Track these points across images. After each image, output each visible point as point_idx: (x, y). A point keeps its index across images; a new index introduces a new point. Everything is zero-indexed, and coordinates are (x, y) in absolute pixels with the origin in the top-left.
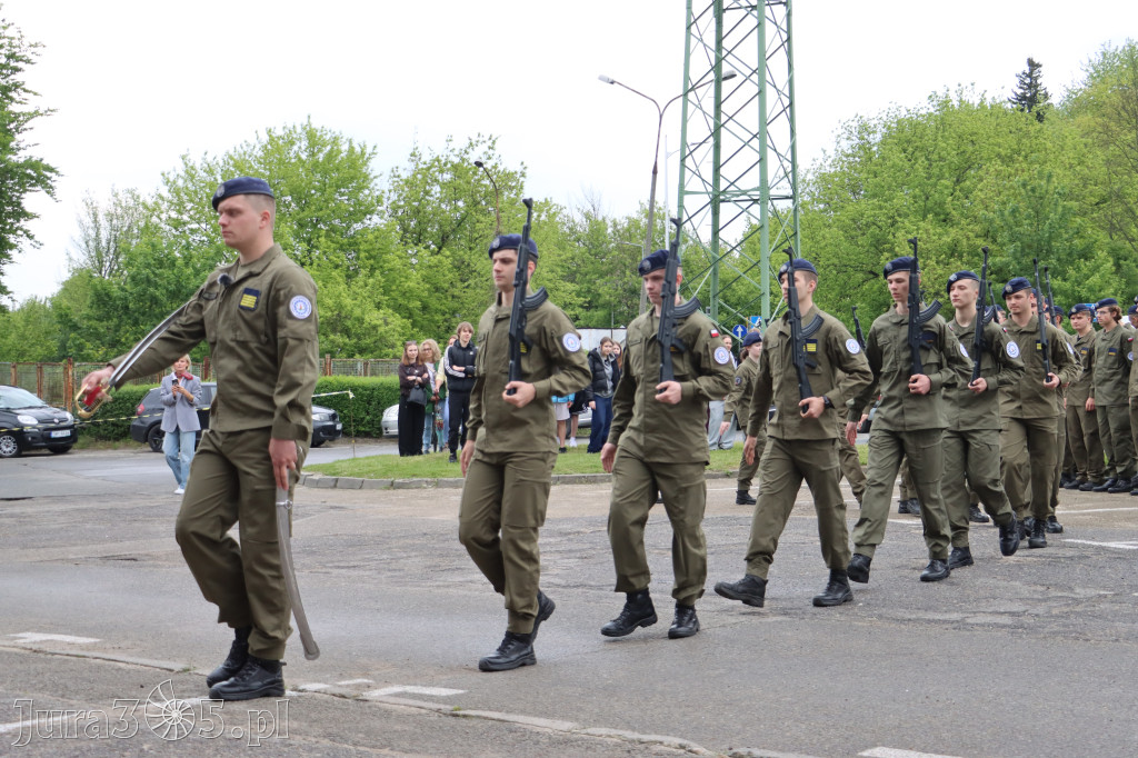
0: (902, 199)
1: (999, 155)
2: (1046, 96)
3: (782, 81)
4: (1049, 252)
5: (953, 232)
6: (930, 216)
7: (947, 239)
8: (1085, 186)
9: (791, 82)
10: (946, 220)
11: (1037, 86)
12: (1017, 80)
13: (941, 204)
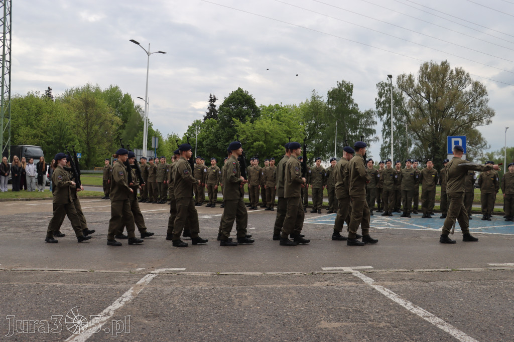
0: (20, 120)
1: (47, 112)
2: (52, 98)
3: (8, 84)
4: (63, 139)
5: (35, 131)
6: (29, 126)
7: (34, 132)
8: (70, 122)
9: (10, 85)
10: (32, 126)
11: (50, 94)
12: (45, 92)
13: (31, 123)
